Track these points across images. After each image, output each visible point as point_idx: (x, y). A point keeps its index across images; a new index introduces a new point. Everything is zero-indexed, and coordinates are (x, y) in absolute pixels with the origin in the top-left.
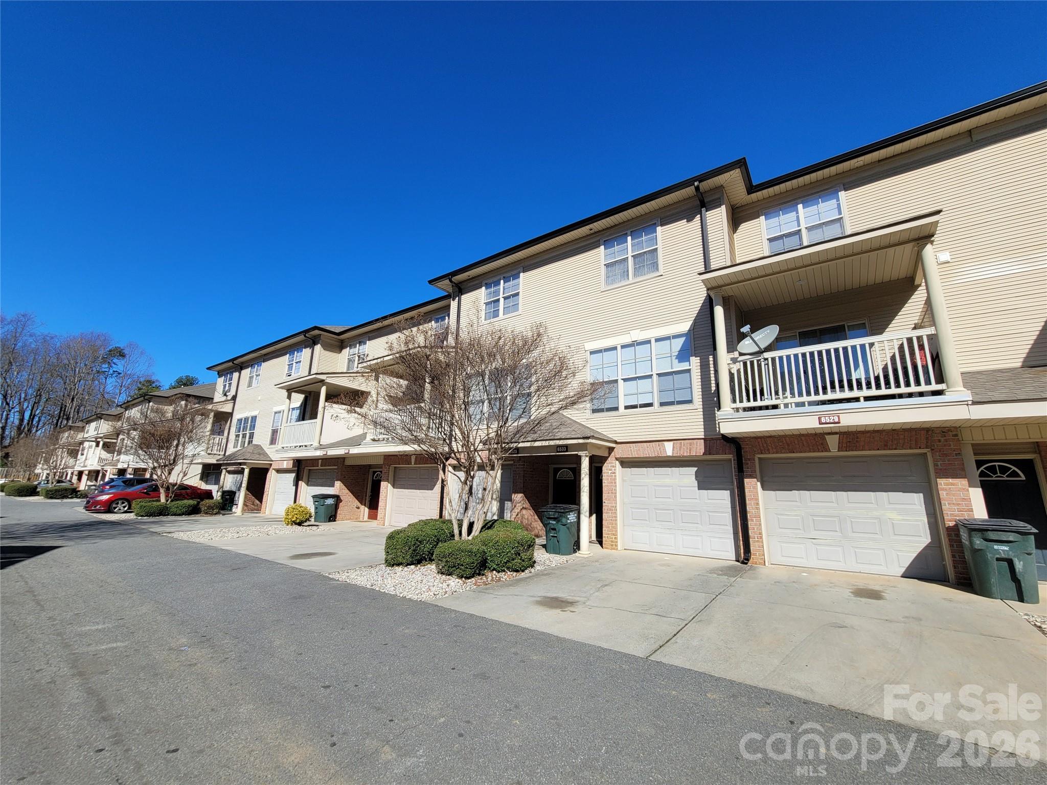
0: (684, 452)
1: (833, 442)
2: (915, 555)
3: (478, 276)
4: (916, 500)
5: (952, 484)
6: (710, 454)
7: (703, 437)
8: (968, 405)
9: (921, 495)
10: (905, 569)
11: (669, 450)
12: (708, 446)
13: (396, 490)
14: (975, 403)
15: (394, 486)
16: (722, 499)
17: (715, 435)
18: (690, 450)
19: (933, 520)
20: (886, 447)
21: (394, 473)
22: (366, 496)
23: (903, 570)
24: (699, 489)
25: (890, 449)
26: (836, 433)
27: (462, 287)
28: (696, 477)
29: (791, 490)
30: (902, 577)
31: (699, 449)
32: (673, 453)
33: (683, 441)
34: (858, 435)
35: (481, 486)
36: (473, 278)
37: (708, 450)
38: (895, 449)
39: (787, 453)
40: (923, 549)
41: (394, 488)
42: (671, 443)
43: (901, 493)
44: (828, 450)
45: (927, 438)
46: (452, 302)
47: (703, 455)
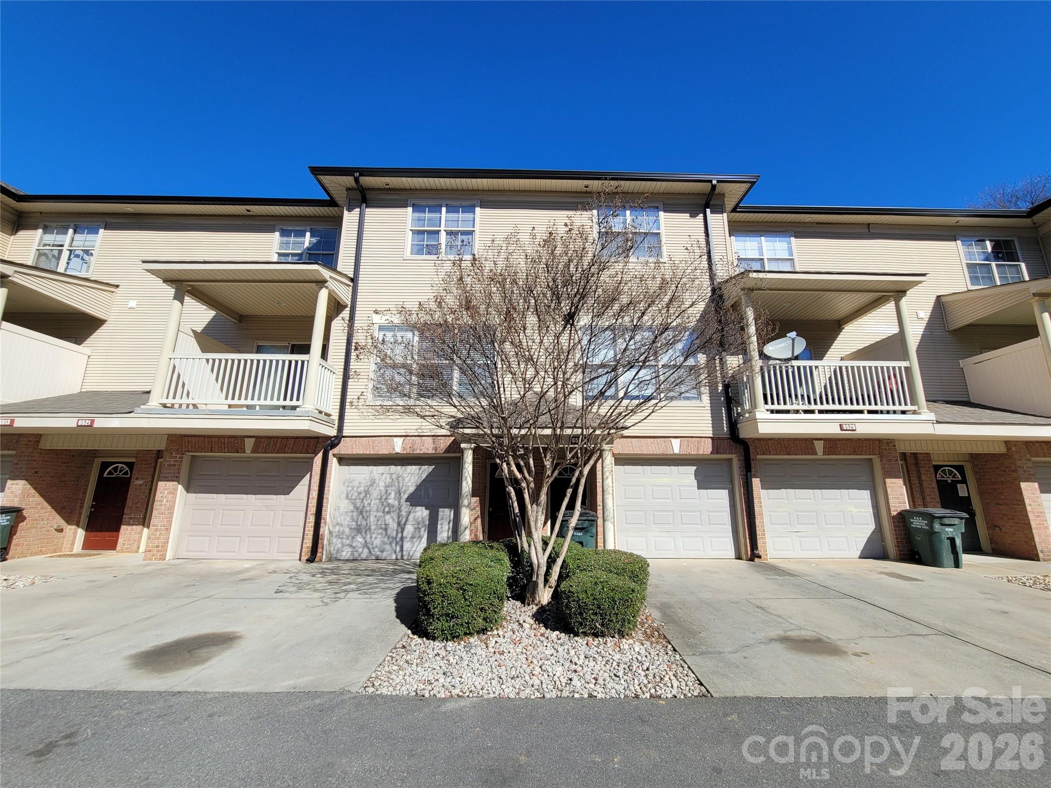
0: (693, 450)
1: (819, 446)
2: (866, 540)
3: (400, 190)
4: (864, 496)
5: (894, 483)
6: (717, 453)
7: (712, 436)
8: (933, 423)
9: (869, 491)
10: (860, 551)
11: (676, 447)
12: (716, 445)
13: (192, 496)
14: (938, 422)
15: (188, 489)
16: (720, 498)
17: (723, 434)
18: (698, 449)
19: (876, 511)
20: (854, 453)
21: (190, 467)
22: (82, 507)
23: (859, 553)
24: (698, 489)
25: (857, 455)
26: (821, 439)
27: (368, 196)
28: (695, 476)
29: (780, 489)
30: (859, 558)
31: (706, 448)
32: (680, 451)
33: (690, 439)
34: (837, 442)
35: (393, 488)
36: (390, 189)
37: (716, 449)
38: (861, 455)
39: (785, 455)
40: (871, 535)
41: (188, 492)
42: (678, 440)
43: (856, 491)
44: (815, 454)
45: (879, 447)
46: (346, 212)
47: (711, 454)
